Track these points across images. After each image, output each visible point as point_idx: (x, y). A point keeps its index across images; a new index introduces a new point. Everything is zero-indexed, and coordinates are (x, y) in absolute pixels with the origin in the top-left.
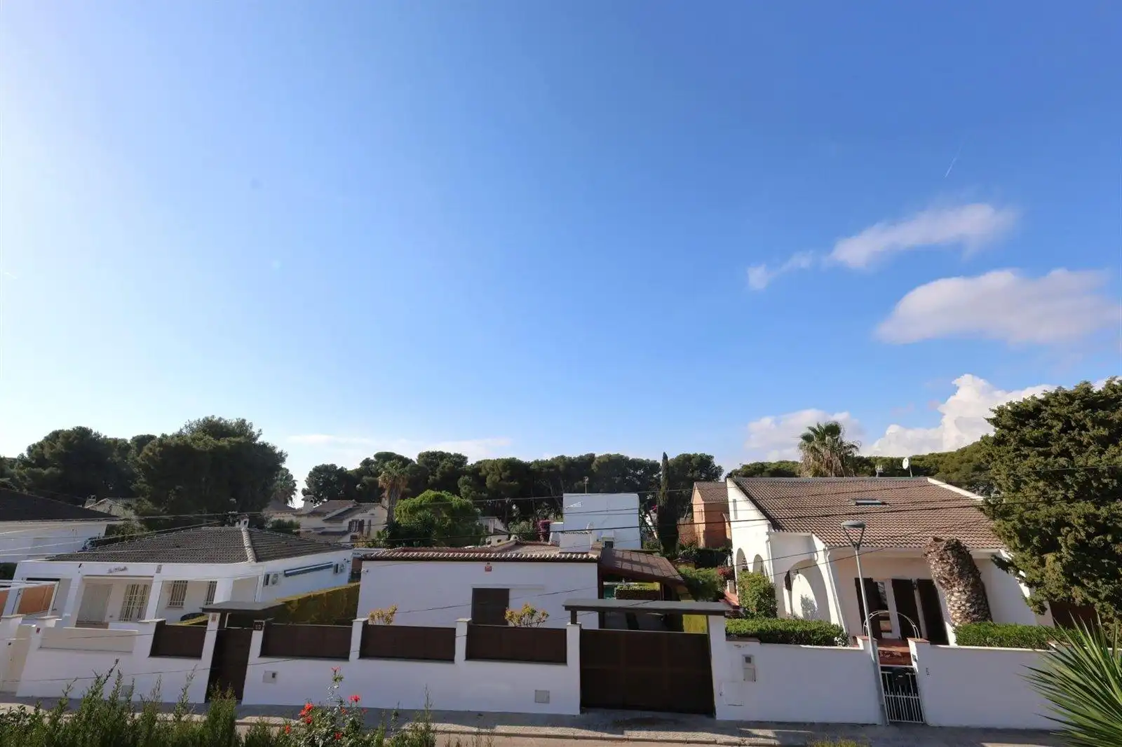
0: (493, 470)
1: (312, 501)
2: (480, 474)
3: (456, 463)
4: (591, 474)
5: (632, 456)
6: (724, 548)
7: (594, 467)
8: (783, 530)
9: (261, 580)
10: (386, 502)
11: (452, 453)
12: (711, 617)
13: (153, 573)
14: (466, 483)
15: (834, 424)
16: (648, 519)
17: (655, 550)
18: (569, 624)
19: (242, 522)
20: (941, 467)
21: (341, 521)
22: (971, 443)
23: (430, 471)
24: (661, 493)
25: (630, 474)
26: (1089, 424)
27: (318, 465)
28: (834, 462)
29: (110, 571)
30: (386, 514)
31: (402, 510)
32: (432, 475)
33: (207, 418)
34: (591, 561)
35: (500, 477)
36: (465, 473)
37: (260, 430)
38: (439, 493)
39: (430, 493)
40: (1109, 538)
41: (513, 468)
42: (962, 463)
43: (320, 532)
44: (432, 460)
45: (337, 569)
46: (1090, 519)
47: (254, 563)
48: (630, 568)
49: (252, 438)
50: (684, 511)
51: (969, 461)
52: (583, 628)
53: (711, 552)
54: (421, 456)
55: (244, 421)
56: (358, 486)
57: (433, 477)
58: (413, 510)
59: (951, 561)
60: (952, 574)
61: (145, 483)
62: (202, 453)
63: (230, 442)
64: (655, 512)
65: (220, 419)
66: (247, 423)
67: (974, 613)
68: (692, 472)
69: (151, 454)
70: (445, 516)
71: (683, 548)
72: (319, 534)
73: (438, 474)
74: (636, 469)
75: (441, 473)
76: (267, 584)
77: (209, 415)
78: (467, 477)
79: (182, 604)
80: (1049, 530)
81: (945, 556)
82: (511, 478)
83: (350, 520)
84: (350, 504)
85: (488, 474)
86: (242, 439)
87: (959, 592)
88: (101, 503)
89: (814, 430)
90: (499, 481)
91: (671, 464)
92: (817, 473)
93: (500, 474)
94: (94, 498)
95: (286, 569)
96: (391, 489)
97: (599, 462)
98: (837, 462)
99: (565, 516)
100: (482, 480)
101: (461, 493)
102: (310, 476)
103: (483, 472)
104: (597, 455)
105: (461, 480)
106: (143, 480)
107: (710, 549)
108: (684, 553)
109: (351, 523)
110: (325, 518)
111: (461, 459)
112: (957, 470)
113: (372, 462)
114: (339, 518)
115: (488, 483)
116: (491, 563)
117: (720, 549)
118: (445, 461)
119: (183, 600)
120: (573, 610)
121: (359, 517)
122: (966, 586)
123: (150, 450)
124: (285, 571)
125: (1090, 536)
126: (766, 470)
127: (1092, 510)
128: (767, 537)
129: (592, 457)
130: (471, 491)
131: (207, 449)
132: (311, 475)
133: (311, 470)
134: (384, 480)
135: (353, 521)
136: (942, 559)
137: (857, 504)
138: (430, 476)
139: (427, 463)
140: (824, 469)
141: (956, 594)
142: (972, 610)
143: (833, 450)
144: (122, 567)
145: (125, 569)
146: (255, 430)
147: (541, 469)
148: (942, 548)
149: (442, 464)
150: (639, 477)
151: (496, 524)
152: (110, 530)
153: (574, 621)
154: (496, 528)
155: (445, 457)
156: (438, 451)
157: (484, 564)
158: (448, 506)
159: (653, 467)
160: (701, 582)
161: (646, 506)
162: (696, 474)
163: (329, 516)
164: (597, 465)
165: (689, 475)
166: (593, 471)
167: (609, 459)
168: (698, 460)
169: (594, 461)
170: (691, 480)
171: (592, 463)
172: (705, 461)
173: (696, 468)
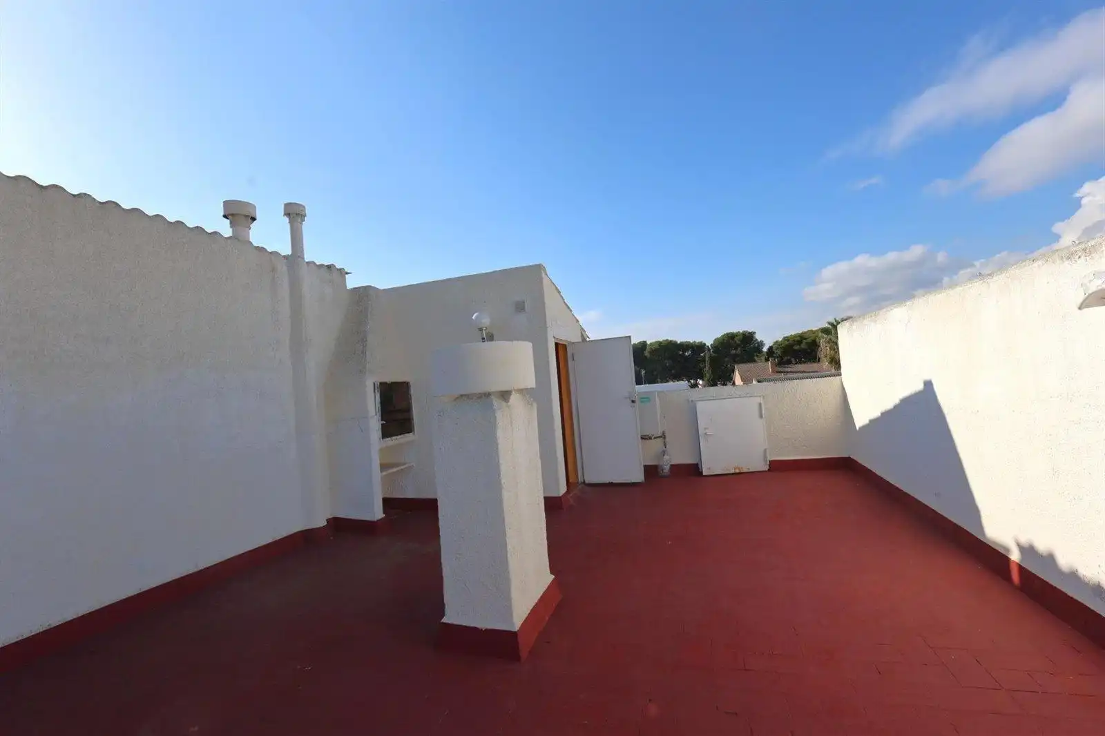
5: (679, 339)
25: (679, 356)
74: (684, 351)
97: (651, 349)
104: (648, 343)
129: (645, 344)
159: (701, 348)
162: (739, 350)
164: (650, 352)
165: (733, 352)
166: (646, 357)
167: (659, 346)
168: (741, 337)
169: (646, 348)
170: (736, 355)
171: (645, 350)
172: (748, 338)
173: (738, 345)
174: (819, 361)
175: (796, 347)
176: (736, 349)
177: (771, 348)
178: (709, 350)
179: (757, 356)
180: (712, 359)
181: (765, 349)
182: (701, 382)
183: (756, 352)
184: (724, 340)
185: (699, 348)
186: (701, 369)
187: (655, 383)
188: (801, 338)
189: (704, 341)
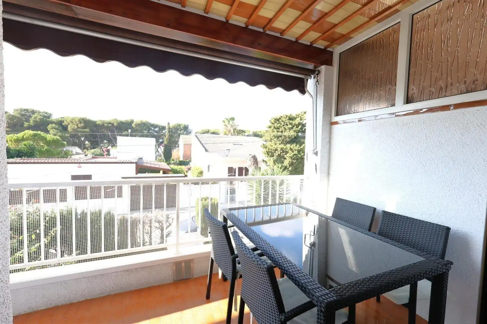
0: (72, 122)
2: (63, 124)
3: (44, 116)
4: (132, 128)
5: (152, 122)
6: (189, 160)
7: (133, 125)
8: (208, 152)
14: (53, 128)
15: (233, 117)
16: (159, 150)
17: (162, 161)
23: (24, 119)
24: (166, 138)
25: (152, 130)
26: (288, 124)
28: (231, 130)
32: (26, 121)
34: (133, 163)
35: (78, 126)
36: (52, 122)
38: (36, 132)
39: (29, 133)
41: (86, 122)
44: (26, 113)
46: (282, 149)
48: (150, 166)
50: (175, 146)
53: (185, 162)
54: (16, 110)
57: (28, 123)
58: (18, 141)
59: (252, 161)
60: (252, 164)
64: (163, 146)
68: (180, 131)
70: (42, 144)
71: (173, 160)
73: (31, 121)
74: (155, 128)
75: (34, 121)
78: (54, 125)
80: (273, 151)
81: (251, 159)
82: (84, 128)
89: (227, 118)
90: (77, 128)
91: (171, 127)
92: (225, 134)
97: (136, 124)
98: (232, 131)
99: (117, 147)
100: (65, 128)
101: (51, 133)
103: (65, 123)
104: (135, 120)
105: (50, 126)
107: (184, 160)
108: (174, 162)
111: (48, 115)
115: (69, 129)
116: (81, 165)
117: (188, 160)
118: (36, 115)
125: (281, 153)
126: (210, 132)
127: (283, 147)
129: (132, 121)
130: (58, 133)
137: (234, 145)
138: (25, 123)
140: (227, 132)
143: (232, 126)
147: (104, 124)
148: (251, 157)
149: (34, 116)
150: (156, 132)
151: (77, 149)
154: (77, 151)
155: (35, 113)
158: (44, 139)
159: (163, 128)
161: (159, 144)
162: (182, 132)
168: (183, 126)
170: (180, 134)
173: (182, 129)
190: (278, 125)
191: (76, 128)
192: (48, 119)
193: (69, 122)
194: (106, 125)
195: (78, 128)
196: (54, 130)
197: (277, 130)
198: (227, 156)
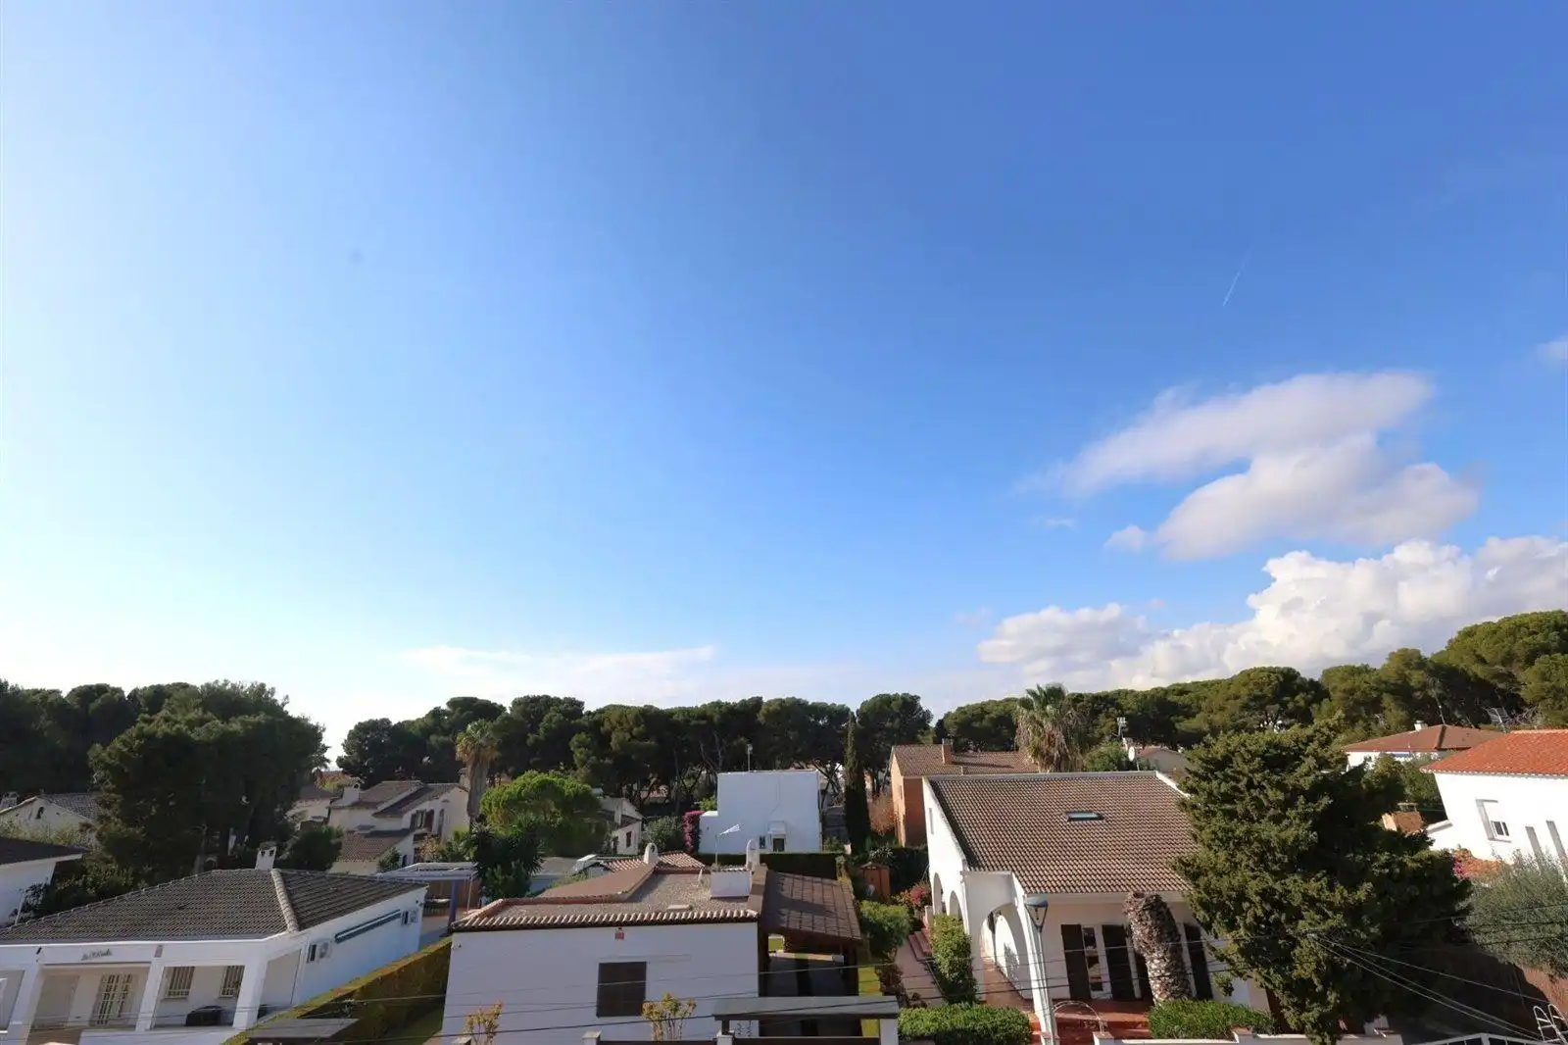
0: (621, 724)
1: (356, 786)
2: (602, 728)
3: (566, 714)
4: (756, 736)
5: (812, 698)
7: (761, 718)
8: (979, 868)
9: (305, 952)
10: (466, 781)
11: (562, 698)
12: (882, 1021)
13: (150, 956)
14: (581, 744)
15: (1057, 687)
18: (720, 1034)
19: (267, 852)
20: (1203, 704)
21: (400, 815)
22: (1239, 672)
23: (529, 726)
25: (809, 726)
27: (363, 721)
29: (85, 957)
30: (466, 799)
31: (493, 803)
32: (533, 732)
33: (208, 685)
34: (751, 920)
35: (631, 734)
36: (581, 729)
37: (287, 697)
38: (543, 776)
39: (532, 777)
40: (1283, 917)
41: (650, 719)
42: (1228, 699)
43: (368, 832)
44: (534, 708)
45: (406, 918)
46: (1266, 895)
47: (297, 933)
49: (276, 711)
51: (1237, 697)
52: (737, 1036)
53: (911, 854)
54: (517, 703)
55: (263, 686)
56: (426, 759)
57: (534, 736)
58: (513, 804)
59: (1149, 923)
60: (1150, 938)
61: (114, 791)
62: (205, 745)
63: (244, 723)
65: (226, 683)
66: (267, 688)
67: (1173, 984)
69: (125, 750)
70: (554, 810)
71: (875, 846)
72: (367, 836)
73: (541, 730)
74: (818, 718)
75: (547, 730)
76: (313, 958)
77: (211, 681)
78: (583, 736)
79: (187, 993)
82: (644, 737)
83: (414, 811)
84: (412, 786)
85: (613, 728)
86: (261, 717)
87: (1158, 959)
88: (26, 803)
89: (1033, 694)
90: (629, 740)
92: (1037, 751)
93: (631, 729)
94: (14, 796)
95: (337, 932)
96: (474, 765)
97: (768, 711)
100: (603, 740)
101: (576, 761)
102: (349, 738)
103: (607, 726)
104: (765, 700)
105: (574, 740)
106: (111, 786)
107: (910, 847)
108: (876, 855)
109: (414, 817)
110: (376, 811)
111: (573, 707)
112: (1222, 709)
113: (445, 713)
114: (395, 810)
115: (613, 743)
116: (624, 929)
118: (551, 711)
119: (189, 987)
120: (725, 1020)
121: (426, 806)
122: (1165, 952)
123: (124, 743)
124: (336, 936)
128: (961, 878)
129: (758, 702)
130: (588, 756)
131: (212, 738)
132: (352, 735)
133: (352, 728)
134: (465, 751)
135: (417, 812)
136: (1141, 920)
137: (1070, 820)
138: (529, 735)
139: (526, 714)
140: (1044, 746)
141: (1156, 961)
142: (1171, 981)
144: (104, 950)
145: (108, 953)
146: (279, 698)
147: (688, 721)
148: (1140, 907)
149: (547, 716)
150: (821, 729)
151: (624, 809)
152: (61, 872)
153: (725, 1032)
154: (624, 813)
155: (551, 705)
156: (541, 694)
157: (614, 930)
158: (558, 795)
159: (842, 715)
160: (886, 928)
162: (896, 725)
163: (381, 808)
164: (764, 715)
165: (888, 724)
166: (759, 724)
167: (780, 705)
168: (901, 701)
169: (760, 708)
170: (891, 730)
171: (758, 712)
172: (909, 704)
173: (898, 715)
174: (1017, 750)
175: (977, 725)
176: (892, 720)
177: (940, 723)
178: (854, 719)
179: (923, 734)
180: (858, 734)
181: (933, 724)
182: (841, 768)
183: (919, 728)
184: (875, 704)
185: (839, 714)
186: (842, 749)
187: (770, 768)
188: (981, 711)
189: (848, 705)
190: (1224, 788)
191: (627, 738)
192: (573, 722)
193: (614, 723)
194: (693, 722)
195: (633, 737)
196: (582, 749)
197: (1228, 806)
198: (1041, 927)
